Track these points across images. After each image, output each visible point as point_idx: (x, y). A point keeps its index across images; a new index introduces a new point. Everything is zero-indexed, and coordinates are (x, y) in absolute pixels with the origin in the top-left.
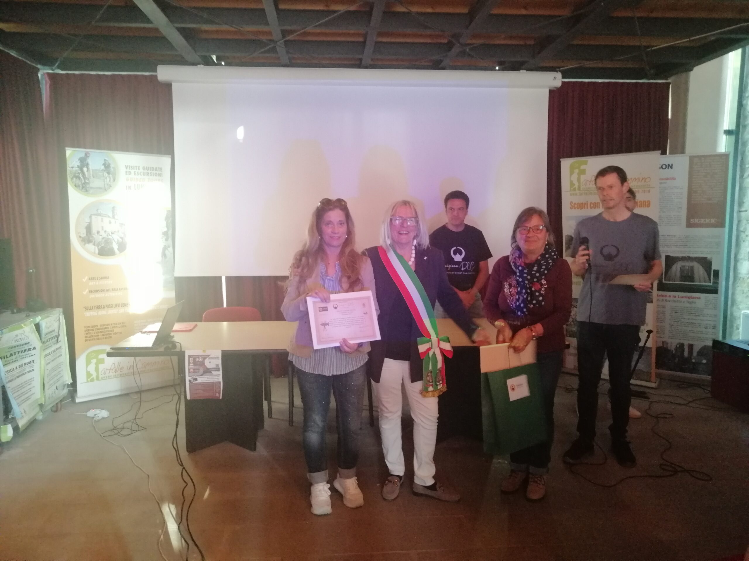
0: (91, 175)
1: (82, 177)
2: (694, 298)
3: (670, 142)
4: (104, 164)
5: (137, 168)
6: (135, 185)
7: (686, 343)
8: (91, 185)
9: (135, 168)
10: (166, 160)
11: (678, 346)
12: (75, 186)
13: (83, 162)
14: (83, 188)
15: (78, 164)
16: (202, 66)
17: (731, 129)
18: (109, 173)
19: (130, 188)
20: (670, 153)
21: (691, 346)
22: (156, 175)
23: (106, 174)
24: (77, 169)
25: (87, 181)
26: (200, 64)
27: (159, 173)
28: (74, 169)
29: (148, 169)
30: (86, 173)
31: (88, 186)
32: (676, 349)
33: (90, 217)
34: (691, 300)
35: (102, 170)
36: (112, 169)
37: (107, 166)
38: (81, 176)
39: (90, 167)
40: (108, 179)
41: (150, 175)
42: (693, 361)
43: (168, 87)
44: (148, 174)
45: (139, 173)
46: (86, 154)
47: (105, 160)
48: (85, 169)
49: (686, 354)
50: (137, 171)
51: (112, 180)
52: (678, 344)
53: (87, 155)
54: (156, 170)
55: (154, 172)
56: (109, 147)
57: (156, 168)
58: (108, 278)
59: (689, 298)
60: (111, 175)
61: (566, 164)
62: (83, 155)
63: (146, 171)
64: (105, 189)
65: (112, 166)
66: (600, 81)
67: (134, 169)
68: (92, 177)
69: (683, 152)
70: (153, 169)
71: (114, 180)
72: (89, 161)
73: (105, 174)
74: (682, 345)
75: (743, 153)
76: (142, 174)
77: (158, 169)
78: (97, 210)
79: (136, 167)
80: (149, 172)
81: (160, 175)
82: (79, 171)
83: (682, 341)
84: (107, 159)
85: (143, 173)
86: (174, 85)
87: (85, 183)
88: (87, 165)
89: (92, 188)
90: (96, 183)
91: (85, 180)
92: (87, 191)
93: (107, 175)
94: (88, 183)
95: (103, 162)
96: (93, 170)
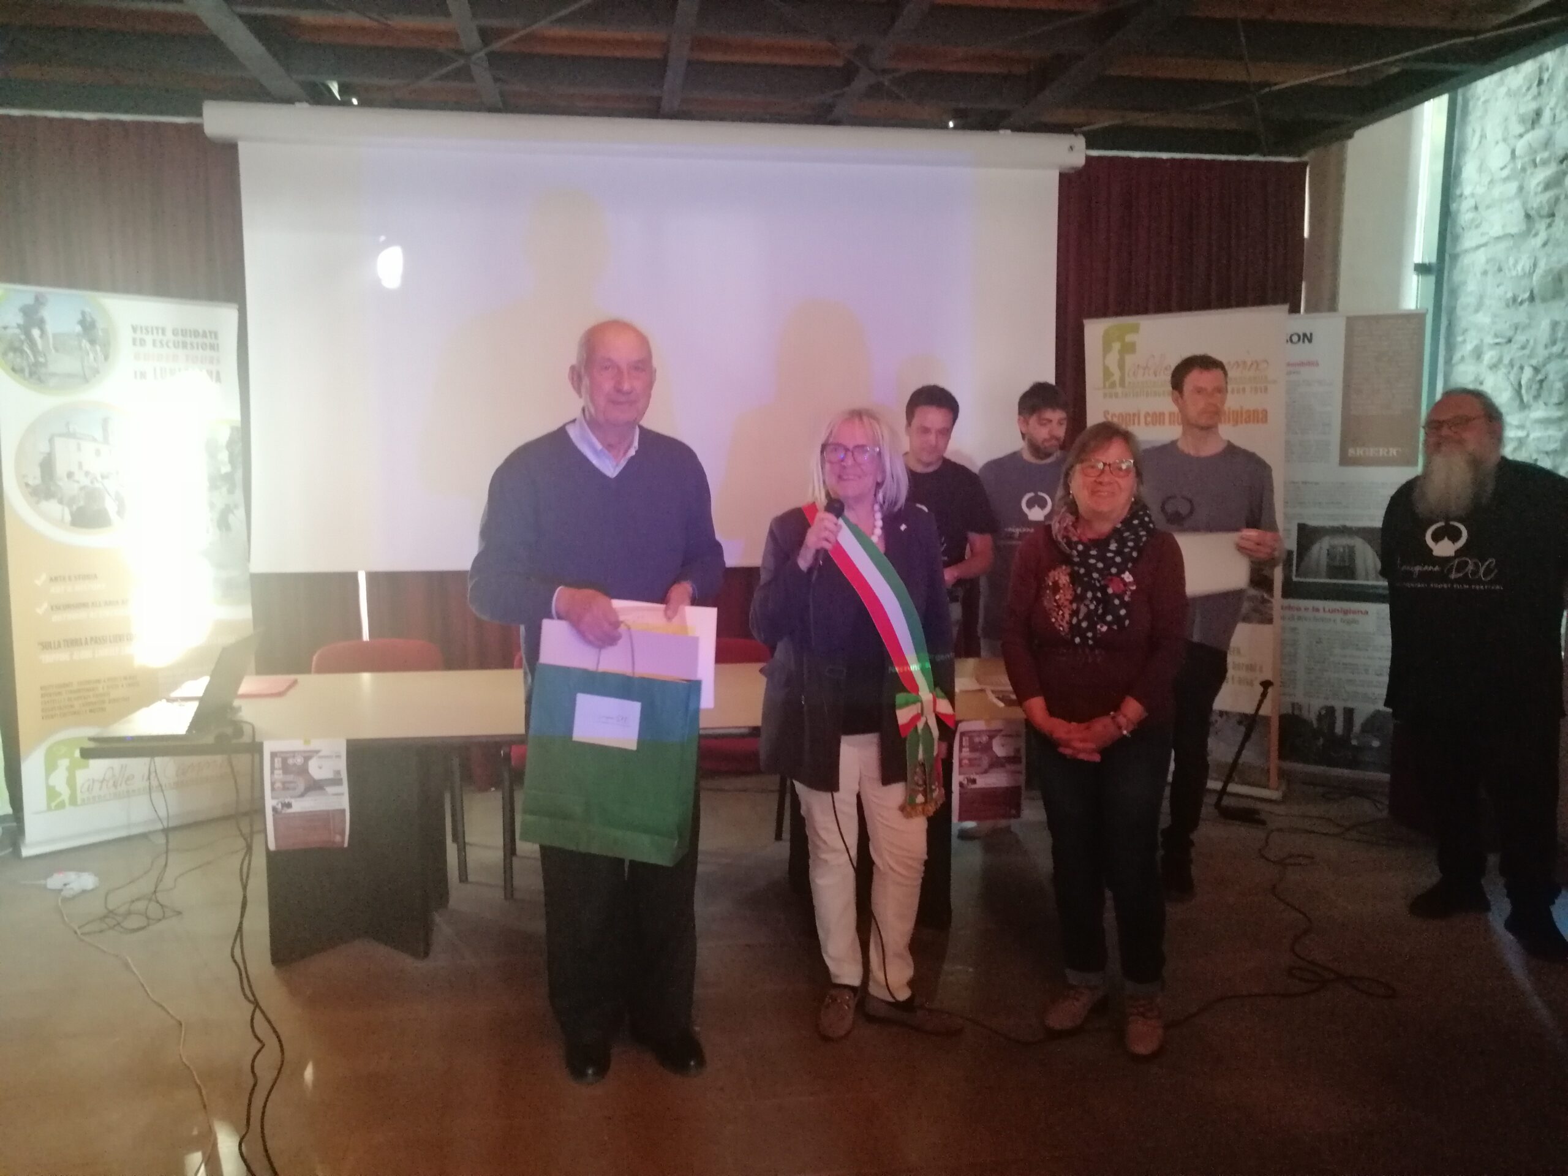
0: (51, 346)
1: (27, 351)
2: (1354, 612)
3: (1307, 288)
4: (82, 322)
5: (160, 331)
6: (155, 370)
7: (1339, 706)
8: (52, 368)
9: (155, 331)
10: (228, 315)
11: (1323, 712)
12: (13, 370)
13: (32, 316)
14: (31, 374)
15: (20, 319)
16: (305, 105)
17: (1427, 261)
18: (92, 342)
19: (143, 375)
20: (1307, 310)
21: (1349, 713)
22: (204, 347)
23: (85, 343)
24: (17, 331)
25: (42, 360)
26: (300, 101)
27: (210, 344)
28: (10, 331)
29: (184, 333)
30: (39, 341)
31: (43, 370)
32: (1320, 717)
33: (51, 441)
34: (1350, 616)
35: (78, 335)
36: (100, 333)
37: (88, 326)
38: (26, 348)
39: (50, 328)
40: (91, 356)
41: (189, 346)
42: (1354, 742)
43: (228, 150)
44: (185, 345)
45: (164, 343)
46: (37, 298)
47: (83, 313)
48: (36, 333)
49: (1339, 728)
50: (160, 337)
51: (101, 356)
52: (1322, 708)
53: (39, 301)
54: (204, 335)
55: (200, 340)
56: (95, 284)
57: (204, 332)
58: (95, 576)
59: (1346, 612)
60: (98, 348)
61: (1096, 331)
62: (29, 300)
63: (180, 338)
64: (85, 378)
65: (100, 325)
66: (1164, 156)
67: (152, 334)
68: (53, 351)
69: (1332, 307)
70: (196, 333)
71: (106, 358)
72: (46, 313)
73: (83, 345)
74: (1331, 711)
75: (1452, 311)
76: (171, 344)
77: (208, 334)
78: (67, 424)
79: (157, 329)
80: (188, 340)
81: (213, 347)
82: (23, 337)
83: (1331, 703)
84: (87, 310)
85: (174, 342)
86: (243, 149)
87: (37, 364)
88: (41, 324)
89: (54, 375)
90: (62, 364)
91: (35, 357)
92: (40, 380)
93: (88, 346)
94: (45, 365)
95: (80, 317)
96: (55, 336)
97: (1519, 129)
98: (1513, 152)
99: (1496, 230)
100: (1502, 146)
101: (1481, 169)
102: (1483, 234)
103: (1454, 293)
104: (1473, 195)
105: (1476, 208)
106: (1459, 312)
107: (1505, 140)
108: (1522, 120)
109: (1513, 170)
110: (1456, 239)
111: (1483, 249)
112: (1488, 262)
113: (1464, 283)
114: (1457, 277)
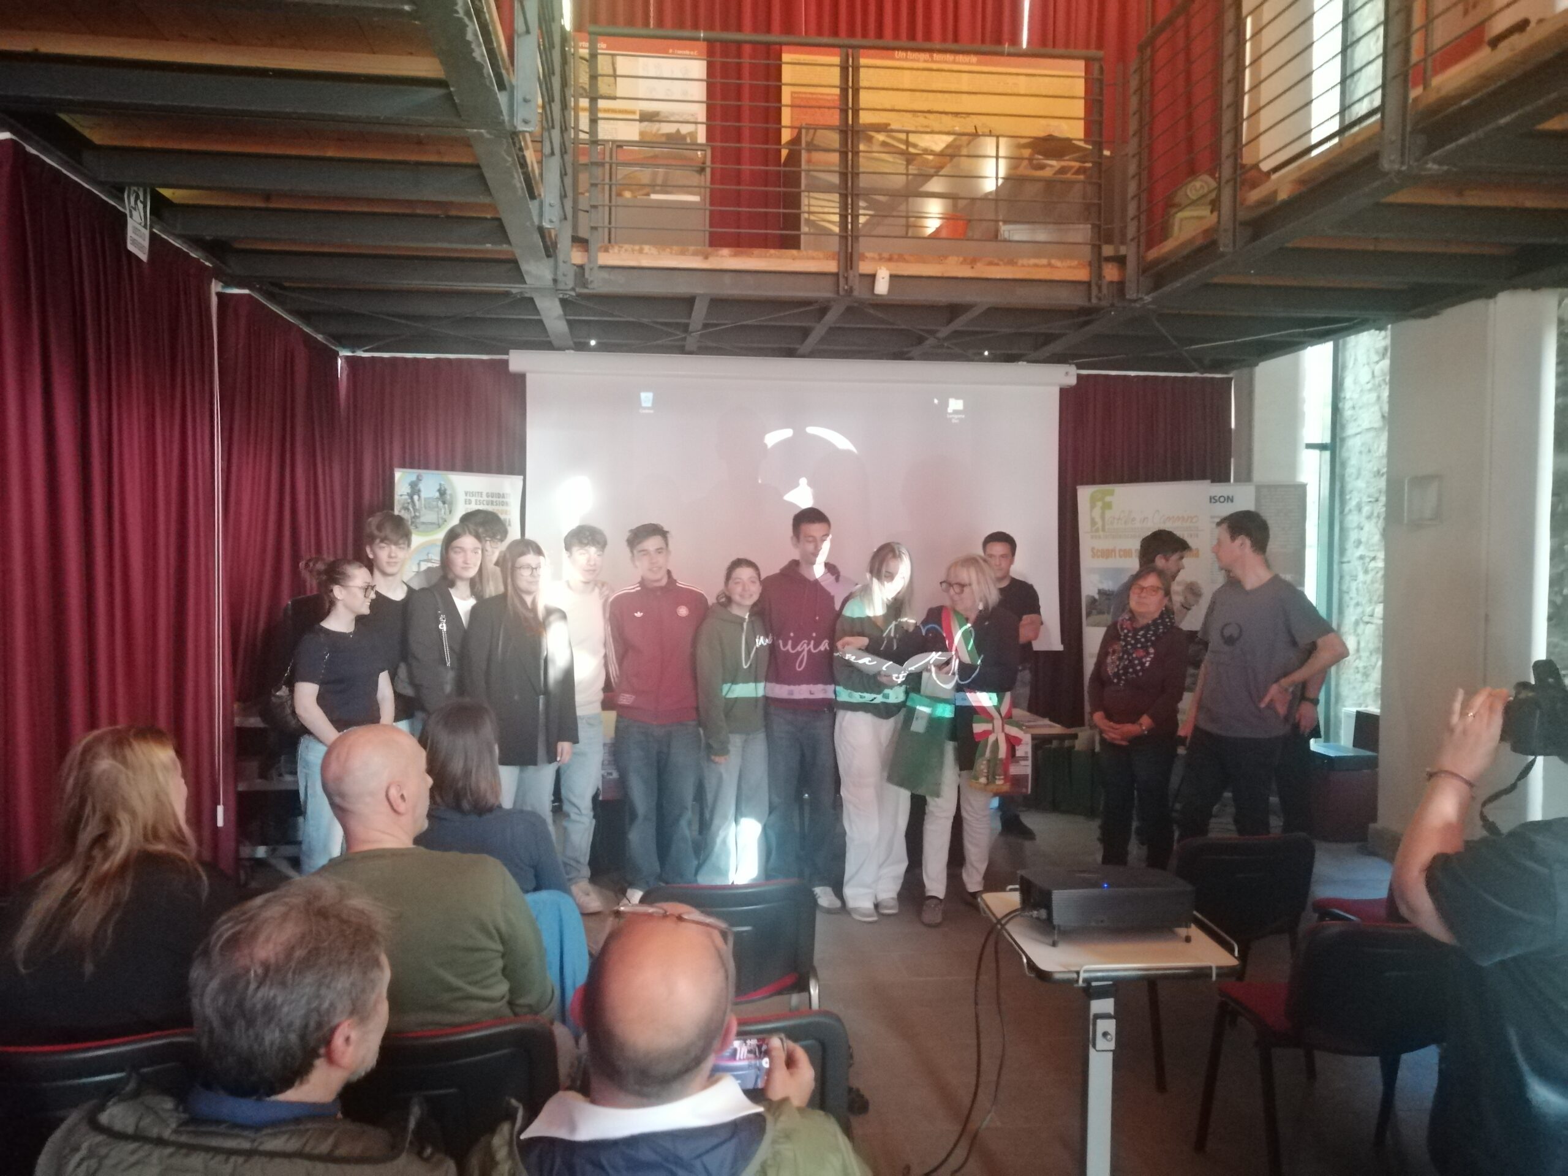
0: (423, 506)
1: (411, 509)
3: (1234, 470)
4: (439, 490)
5: (480, 494)
8: (423, 519)
9: (477, 494)
10: (518, 479)
13: (415, 489)
15: (408, 490)
18: (444, 503)
20: (1235, 480)
22: (502, 503)
23: (440, 504)
24: (407, 497)
25: (417, 514)
27: (506, 501)
28: (403, 497)
29: (493, 495)
30: (417, 503)
31: (418, 521)
35: (437, 498)
36: (448, 497)
37: (442, 493)
38: (410, 507)
39: (423, 495)
40: (443, 511)
43: (521, 378)
46: (418, 477)
47: (440, 485)
48: (416, 497)
50: (479, 498)
51: (448, 511)
53: (419, 479)
54: (503, 496)
55: (501, 500)
60: (446, 506)
61: (1084, 494)
62: (414, 478)
63: (490, 499)
65: (448, 492)
67: (474, 496)
68: (424, 509)
69: (1249, 478)
70: (498, 495)
71: (450, 512)
72: (421, 486)
78: (426, 555)
80: (494, 499)
82: (409, 500)
84: (442, 482)
86: (529, 376)
88: (418, 492)
93: (442, 505)
94: (419, 517)
95: (438, 487)
96: (425, 499)
97: (1375, 358)
98: (1373, 373)
99: (1366, 425)
100: (1366, 368)
101: (1355, 382)
102: (1359, 426)
103: (1343, 465)
104: (1351, 399)
105: (1354, 408)
106: (1347, 479)
107: (1368, 364)
108: (1377, 352)
109: (1374, 385)
110: (1343, 427)
111: (1359, 436)
112: (1363, 444)
113: (1349, 458)
114: (1345, 454)
